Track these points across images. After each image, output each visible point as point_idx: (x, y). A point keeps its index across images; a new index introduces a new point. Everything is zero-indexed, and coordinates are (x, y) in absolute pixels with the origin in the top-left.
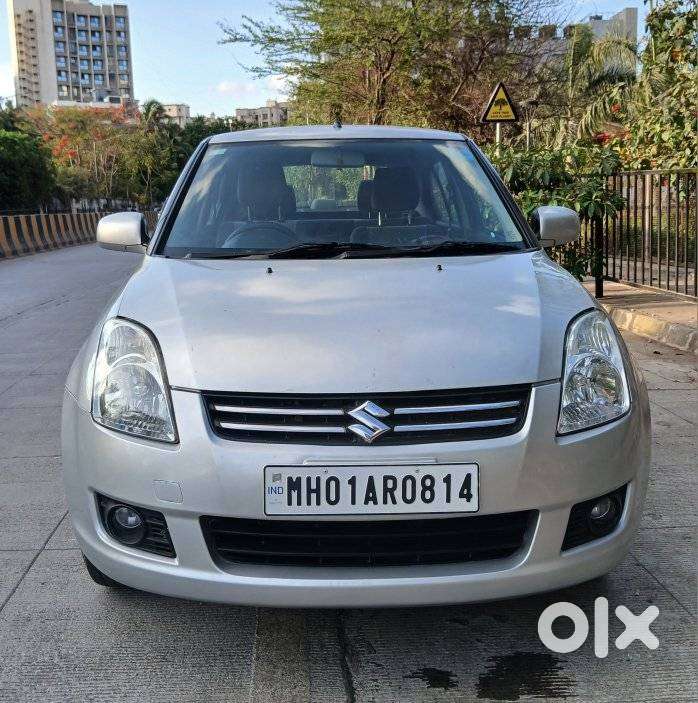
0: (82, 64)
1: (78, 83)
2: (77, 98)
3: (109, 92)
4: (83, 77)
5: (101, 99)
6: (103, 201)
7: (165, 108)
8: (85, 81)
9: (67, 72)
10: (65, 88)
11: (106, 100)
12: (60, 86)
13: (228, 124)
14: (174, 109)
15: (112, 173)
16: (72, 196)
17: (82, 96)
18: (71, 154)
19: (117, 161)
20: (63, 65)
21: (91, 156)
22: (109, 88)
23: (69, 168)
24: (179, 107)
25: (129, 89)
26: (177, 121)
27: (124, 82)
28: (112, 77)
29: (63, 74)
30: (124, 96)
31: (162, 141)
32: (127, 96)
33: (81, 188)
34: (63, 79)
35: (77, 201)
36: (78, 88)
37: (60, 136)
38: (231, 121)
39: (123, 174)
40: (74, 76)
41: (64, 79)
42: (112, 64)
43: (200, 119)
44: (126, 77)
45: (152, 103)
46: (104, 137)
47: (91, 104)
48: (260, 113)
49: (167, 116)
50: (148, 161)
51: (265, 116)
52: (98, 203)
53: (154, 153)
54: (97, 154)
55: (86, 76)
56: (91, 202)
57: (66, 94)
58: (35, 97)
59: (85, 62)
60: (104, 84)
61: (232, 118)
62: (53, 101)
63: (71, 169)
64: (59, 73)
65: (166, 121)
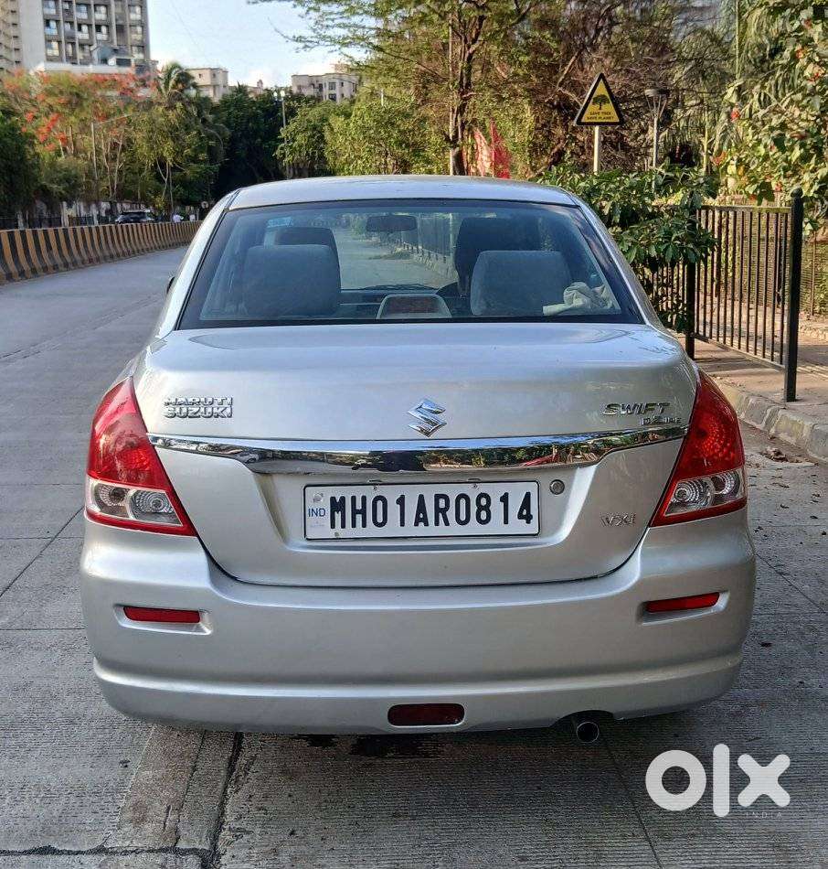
0: (79, 11)
1: (73, 38)
2: (72, 59)
3: (115, 51)
4: (80, 29)
5: (105, 61)
6: (105, 205)
7: (193, 73)
8: (83, 35)
9: (57, 22)
10: (55, 44)
11: (112, 61)
12: (48, 41)
13: (279, 97)
14: (207, 76)
15: (118, 166)
16: (62, 198)
17: (80, 55)
18: (62, 139)
19: (124, 149)
20: (53, 11)
21: (89, 142)
22: (115, 45)
23: (60, 159)
24: (214, 72)
25: (143, 47)
26: (210, 93)
27: (135, 36)
28: (121, 29)
29: (53, 24)
30: (137, 56)
31: (187, 121)
32: (141, 56)
33: (74, 187)
34: (53, 30)
35: (70, 206)
36: (73, 44)
37: (47, 115)
38: (283, 94)
39: (133, 168)
40: (68, 26)
41: (55, 32)
42: (119, 10)
43: (241, 90)
44: (139, 29)
45: (175, 66)
46: (107, 116)
47: (91, 69)
48: (325, 81)
49: (195, 86)
50: (167, 150)
51: (332, 86)
52: (98, 207)
53: (176, 139)
54: (96, 140)
55: (85, 28)
56: (88, 207)
57: (56, 53)
58: (14, 57)
59: (84, 8)
60: (109, 41)
61: (286, 89)
62: (39, 62)
63: (62, 159)
64: (47, 23)
65: (193, 92)
